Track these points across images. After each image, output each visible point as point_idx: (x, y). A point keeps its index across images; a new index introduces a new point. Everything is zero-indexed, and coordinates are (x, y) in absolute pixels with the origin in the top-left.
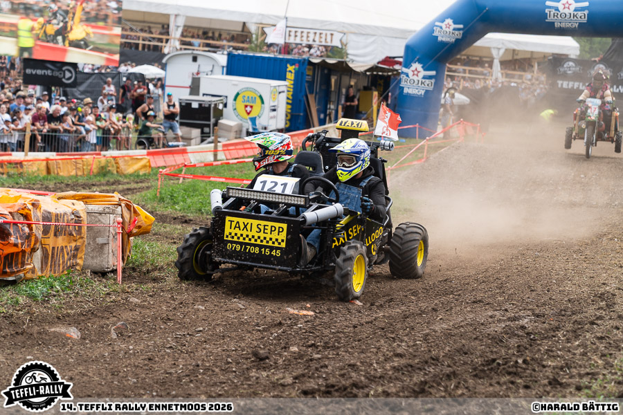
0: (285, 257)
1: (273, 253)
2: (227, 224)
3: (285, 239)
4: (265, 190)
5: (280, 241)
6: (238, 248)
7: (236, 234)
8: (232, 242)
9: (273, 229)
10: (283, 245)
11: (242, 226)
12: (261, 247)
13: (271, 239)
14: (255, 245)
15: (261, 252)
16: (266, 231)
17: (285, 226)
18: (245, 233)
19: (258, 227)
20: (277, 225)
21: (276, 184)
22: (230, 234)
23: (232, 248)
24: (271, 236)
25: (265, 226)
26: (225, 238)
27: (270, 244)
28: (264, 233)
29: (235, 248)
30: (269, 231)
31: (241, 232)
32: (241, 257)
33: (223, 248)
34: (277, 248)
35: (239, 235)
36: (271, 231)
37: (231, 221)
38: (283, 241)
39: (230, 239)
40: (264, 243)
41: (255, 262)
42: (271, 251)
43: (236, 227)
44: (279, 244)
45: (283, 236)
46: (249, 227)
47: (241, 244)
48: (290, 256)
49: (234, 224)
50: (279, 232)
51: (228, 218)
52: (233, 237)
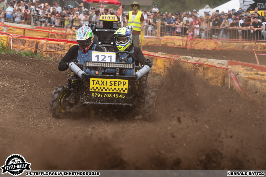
0: (128, 98)
1: (121, 96)
2: (91, 83)
3: (127, 88)
4: (100, 61)
5: (124, 89)
6: (99, 95)
7: (97, 88)
8: (94, 92)
9: (120, 83)
10: (126, 91)
11: (100, 83)
12: (112, 93)
13: (119, 89)
14: (109, 93)
15: (113, 96)
16: (115, 85)
17: (127, 81)
18: (102, 87)
19: (110, 83)
20: (122, 81)
21: (105, 57)
22: (93, 88)
23: (95, 95)
24: (119, 87)
25: (115, 82)
26: (90, 91)
27: (118, 91)
28: (114, 85)
29: (97, 95)
30: (117, 85)
31: (100, 86)
32: (101, 100)
33: (89, 96)
34: (122, 94)
35: (99, 88)
36: (119, 84)
37: (94, 81)
38: (126, 89)
39: (93, 90)
40: (115, 91)
41: (109, 103)
42: (119, 96)
43: (96, 84)
44: (124, 91)
45: (126, 86)
46: (105, 83)
47: (100, 93)
48: (131, 97)
49: (95, 82)
50: (123, 84)
51: (91, 79)
52: (95, 90)
